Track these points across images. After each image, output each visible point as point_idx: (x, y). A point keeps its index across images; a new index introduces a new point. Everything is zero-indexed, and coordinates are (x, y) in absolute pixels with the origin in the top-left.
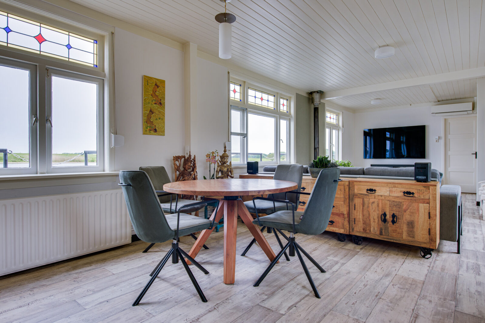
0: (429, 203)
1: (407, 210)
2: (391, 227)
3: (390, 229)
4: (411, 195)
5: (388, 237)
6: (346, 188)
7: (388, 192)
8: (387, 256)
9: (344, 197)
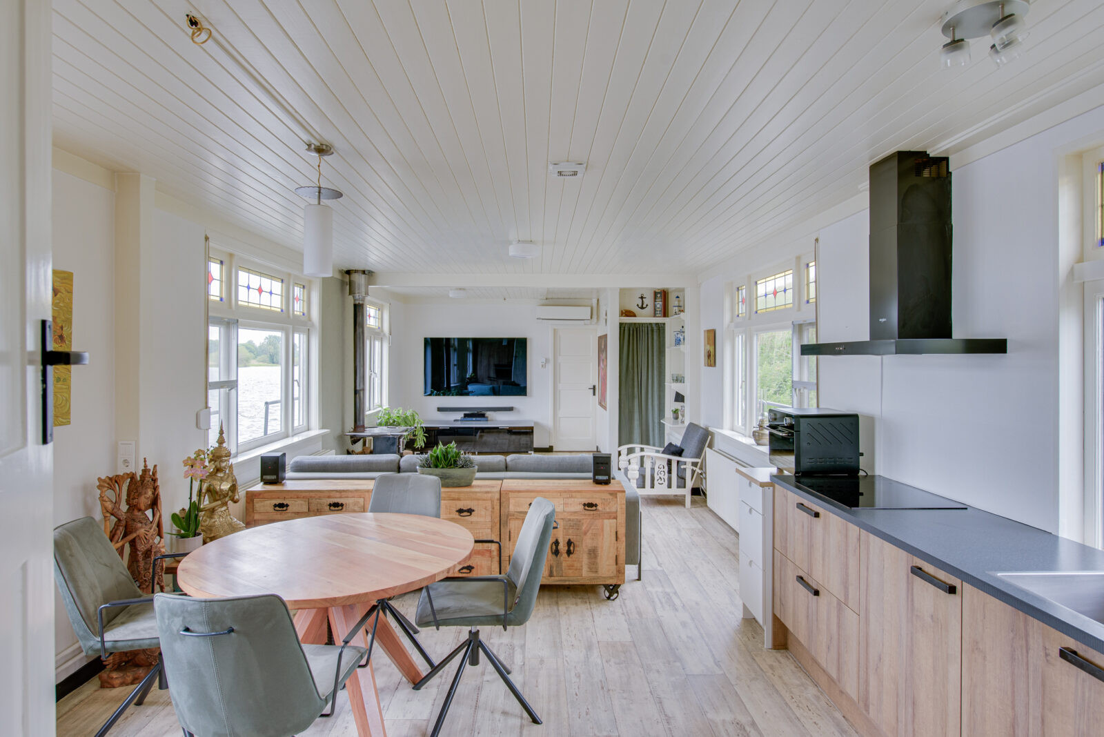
0: (616, 518)
1: (588, 531)
2: (566, 561)
3: (564, 564)
4: (594, 508)
5: (560, 578)
6: (495, 503)
7: (562, 507)
8: (567, 611)
9: (492, 521)
